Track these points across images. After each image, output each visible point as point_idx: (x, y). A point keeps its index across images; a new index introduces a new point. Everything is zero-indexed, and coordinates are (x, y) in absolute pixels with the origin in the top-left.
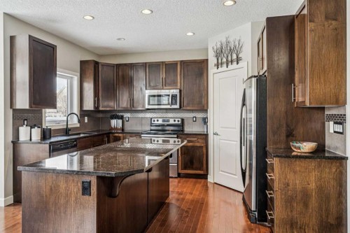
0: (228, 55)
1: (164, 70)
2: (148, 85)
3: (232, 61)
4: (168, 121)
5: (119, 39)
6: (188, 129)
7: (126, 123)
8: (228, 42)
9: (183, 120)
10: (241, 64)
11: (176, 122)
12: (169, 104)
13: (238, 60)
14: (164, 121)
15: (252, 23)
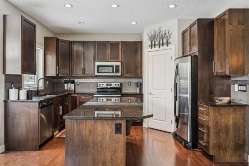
0: (160, 40)
1: (109, 47)
2: (96, 58)
3: (163, 44)
4: (111, 85)
5: (79, 23)
6: (124, 91)
7: (77, 86)
8: (160, 31)
9: (121, 84)
10: (170, 46)
11: (117, 86)
12: (113, 72)
13: (168, 43)
14: (107, 85)
15: (178, 20)
